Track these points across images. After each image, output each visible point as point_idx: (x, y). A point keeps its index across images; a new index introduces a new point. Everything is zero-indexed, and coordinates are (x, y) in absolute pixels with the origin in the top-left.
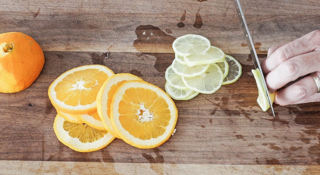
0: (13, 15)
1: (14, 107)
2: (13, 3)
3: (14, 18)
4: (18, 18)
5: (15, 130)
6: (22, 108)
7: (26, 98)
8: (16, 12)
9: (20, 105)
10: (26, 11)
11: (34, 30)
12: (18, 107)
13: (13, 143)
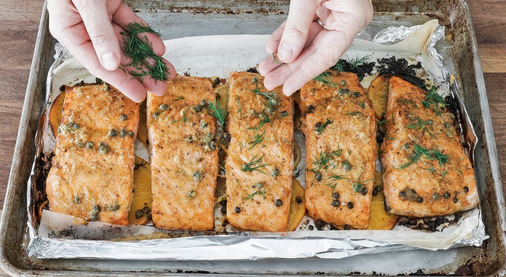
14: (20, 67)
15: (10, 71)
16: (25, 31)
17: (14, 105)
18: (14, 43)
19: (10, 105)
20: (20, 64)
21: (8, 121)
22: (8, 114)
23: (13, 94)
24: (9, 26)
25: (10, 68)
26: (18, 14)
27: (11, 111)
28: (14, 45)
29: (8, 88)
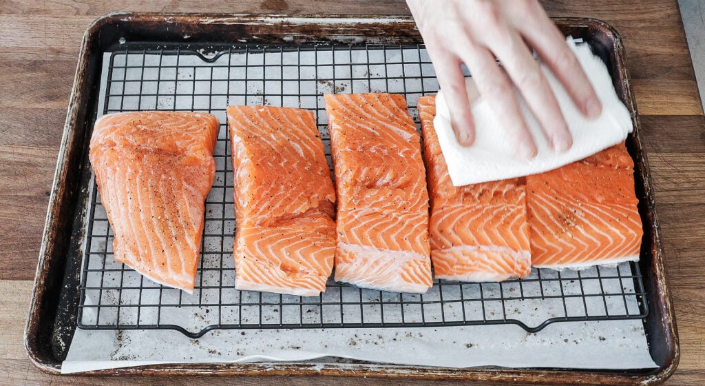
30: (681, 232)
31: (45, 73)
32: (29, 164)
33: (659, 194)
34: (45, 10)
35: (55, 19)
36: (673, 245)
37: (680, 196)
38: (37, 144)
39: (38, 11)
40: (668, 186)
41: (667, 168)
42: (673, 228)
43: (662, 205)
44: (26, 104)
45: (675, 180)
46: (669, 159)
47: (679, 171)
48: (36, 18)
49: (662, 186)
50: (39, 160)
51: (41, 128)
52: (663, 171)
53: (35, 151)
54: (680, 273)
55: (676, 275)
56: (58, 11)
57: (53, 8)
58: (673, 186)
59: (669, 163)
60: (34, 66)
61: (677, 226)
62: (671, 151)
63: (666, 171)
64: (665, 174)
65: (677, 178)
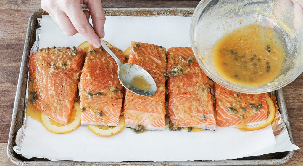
0: (3, 40)
1: (4, 106)
2: (3, 32)
3: (3, 43)
4: (7, 43)
5: (4, 122)
6: (9, 106)
7: (12, 99)
8: (5, 39)
9: (8, 104)
10: (12, 38)
11: (17, 51)
12: (7, 106)
13: (3, 131)
14: (10, 65)
15: (4, 66)
16: (13, 44)
17: (7, 85)
18: (6, 51)
19: (4, 85)
20: (10, 63)
21: (3, 94)
22: (3, 91)
23: (6, 79)
24: (4, 42)
25: (4, 65)
26: (8, 35)
27: (4, 89)
28: (6, 52)
29: (3, 76)
30: (300, 122)
31: (13, 50)
32: (7, 91)
33: (290, 104)
34: (13, 21)
35: (18, 26)
36: (296, 127)
37: (300, 105)
38: (9, 82)
39: (10, 22)
40: (294, 101)
41: (294, 93)
42: (297, 120)
43: (291, 109)
44: (5, 64)
45: (298, 98)
46: (295, 89)
47: (299, 94)
48: (10, 25)
49: (292, 101)
50: (11, 89)
51: (12, 74)
52: (292, 94)
53: (8, 85)
54: (300, 140)
55: (298, 141)
56: (19, 22)
57: (17, 20)
58: (297, 101)
59: (295, 90)
60: (9, 46)
61: (298, 119)
62: (296, 85)
63: (293, 94)
64: (293, 96)
65: (298, 97)
